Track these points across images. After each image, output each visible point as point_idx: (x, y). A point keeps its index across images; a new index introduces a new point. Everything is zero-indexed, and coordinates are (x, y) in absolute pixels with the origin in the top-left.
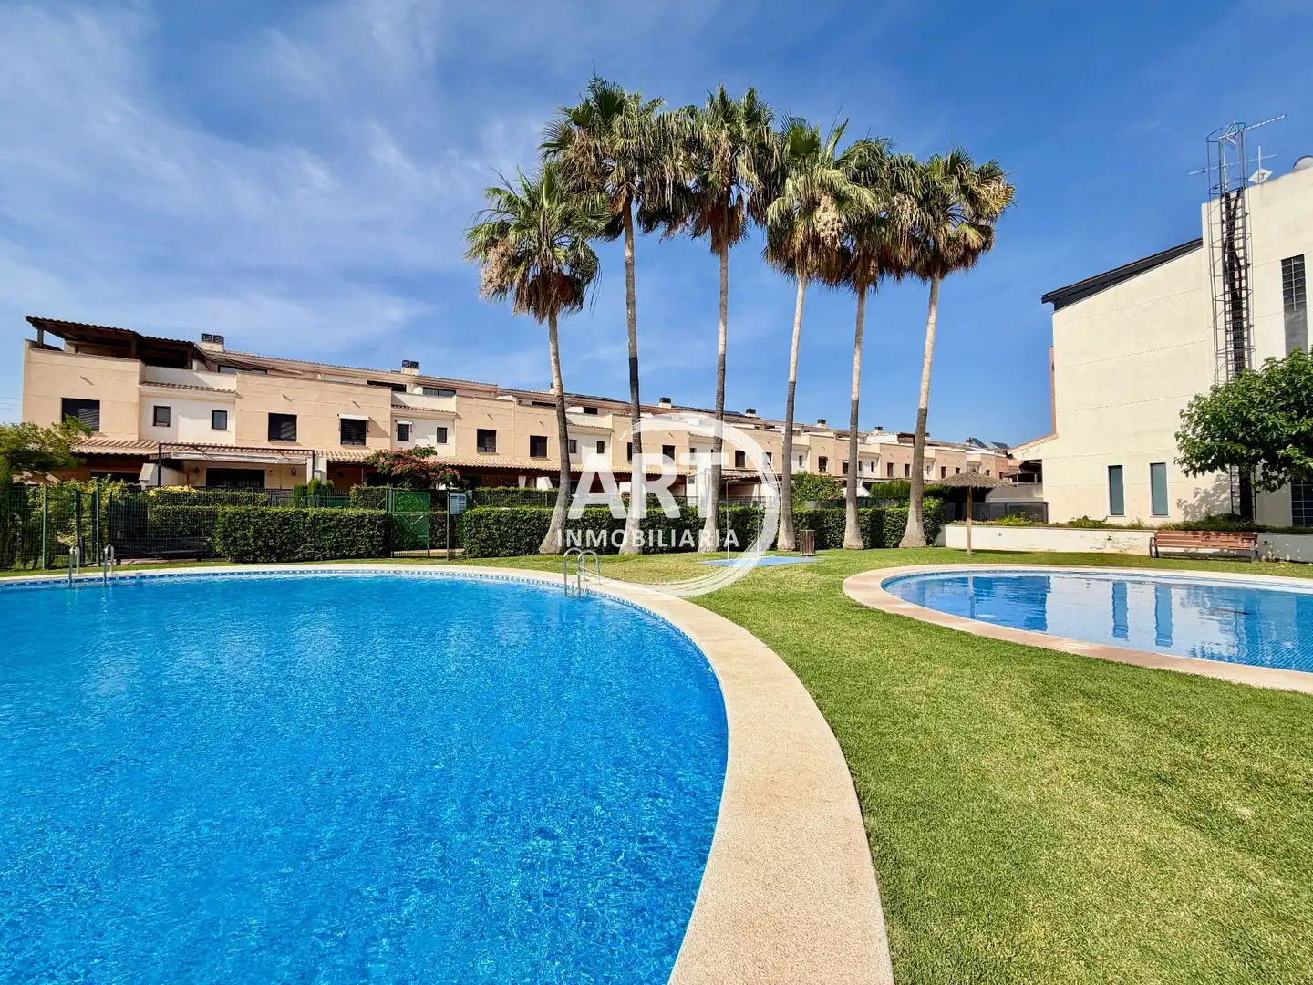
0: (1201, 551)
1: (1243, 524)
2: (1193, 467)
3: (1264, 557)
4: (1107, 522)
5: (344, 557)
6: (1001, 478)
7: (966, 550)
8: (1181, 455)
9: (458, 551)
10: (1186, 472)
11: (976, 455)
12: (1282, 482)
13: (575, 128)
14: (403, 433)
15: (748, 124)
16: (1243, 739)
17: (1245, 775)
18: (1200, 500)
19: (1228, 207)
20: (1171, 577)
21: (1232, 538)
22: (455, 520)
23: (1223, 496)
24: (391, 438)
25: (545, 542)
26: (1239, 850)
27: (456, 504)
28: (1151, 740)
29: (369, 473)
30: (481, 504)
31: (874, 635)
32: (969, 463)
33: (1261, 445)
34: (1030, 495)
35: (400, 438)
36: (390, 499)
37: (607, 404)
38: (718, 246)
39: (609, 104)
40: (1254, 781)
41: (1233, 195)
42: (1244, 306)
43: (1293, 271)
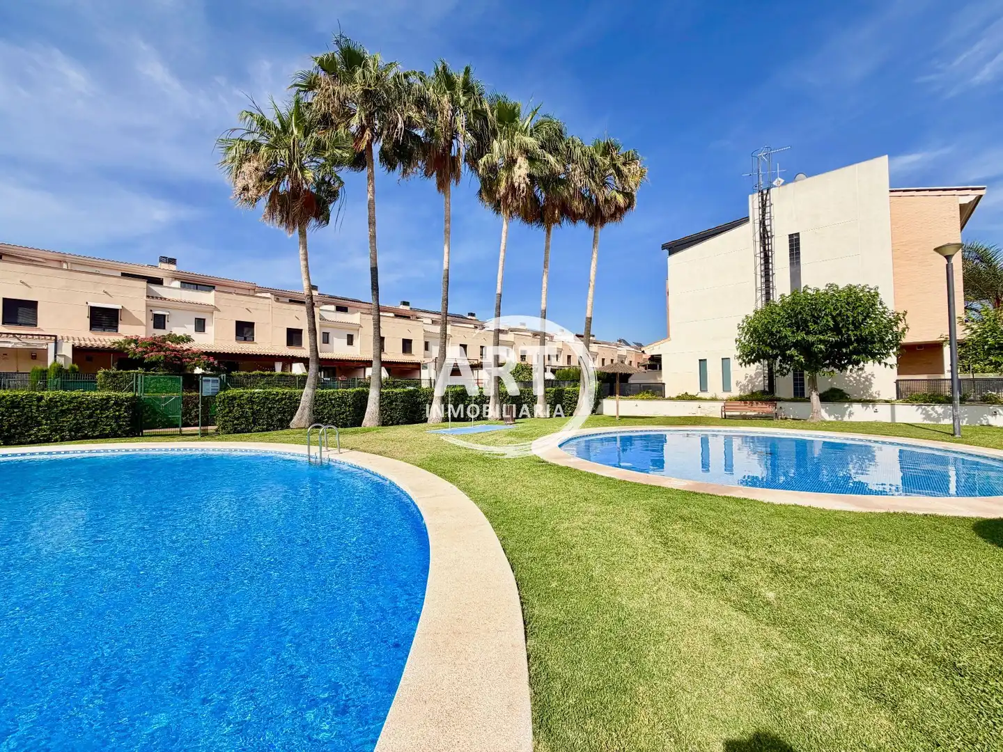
0: (748, 414)
1: (769, 397)
2: (744, 360)
3: (780, 417)
4: (698, 397)
5: (86, 437)
6: (638, 367)
7: (615, 417)
8: (738, 353)
9: (211, 429)
10: (741, 364)
11: (623, 350)
12: (789, 371)
13: (322, 74)
14: (159, 321)
15: (464, 94)
16: (769, 541)
17: (771, 567)
18: (748, 382)
19: (762, 199)
20: (731, 431)
21: (764, 406)
22: (207, 402)
23: (760, 379)
24: (146, 326)
25: (295, 419)
26: (767, 624)
27: (209, 387)
28: (720, 549)
29: (120, 358)
30: (235, 387)
31: (550, 484)
32: (619, 356)
33: (779, 347)
34: (656, 379)
35: (155, 327)
36: (139, 382)
37: (358, 304)
38: (442, 185)
39: (353, 59)
40: (776, 570)
41: (765, 192)
42: (770, 261)
43: (794, 242)
